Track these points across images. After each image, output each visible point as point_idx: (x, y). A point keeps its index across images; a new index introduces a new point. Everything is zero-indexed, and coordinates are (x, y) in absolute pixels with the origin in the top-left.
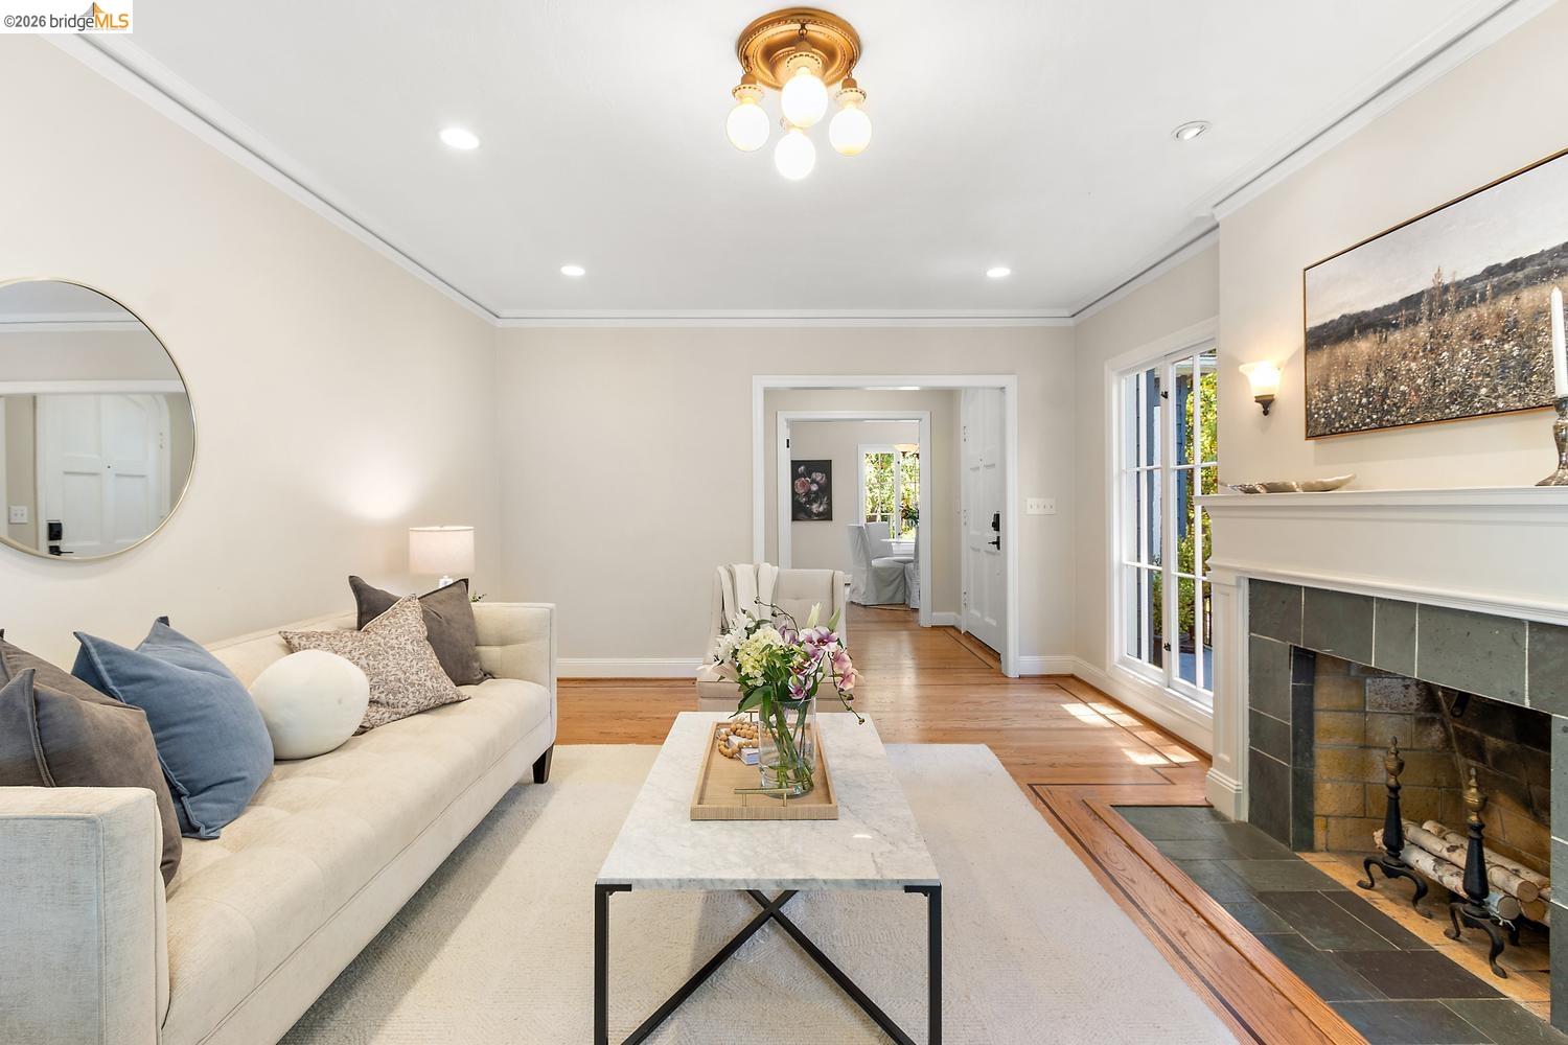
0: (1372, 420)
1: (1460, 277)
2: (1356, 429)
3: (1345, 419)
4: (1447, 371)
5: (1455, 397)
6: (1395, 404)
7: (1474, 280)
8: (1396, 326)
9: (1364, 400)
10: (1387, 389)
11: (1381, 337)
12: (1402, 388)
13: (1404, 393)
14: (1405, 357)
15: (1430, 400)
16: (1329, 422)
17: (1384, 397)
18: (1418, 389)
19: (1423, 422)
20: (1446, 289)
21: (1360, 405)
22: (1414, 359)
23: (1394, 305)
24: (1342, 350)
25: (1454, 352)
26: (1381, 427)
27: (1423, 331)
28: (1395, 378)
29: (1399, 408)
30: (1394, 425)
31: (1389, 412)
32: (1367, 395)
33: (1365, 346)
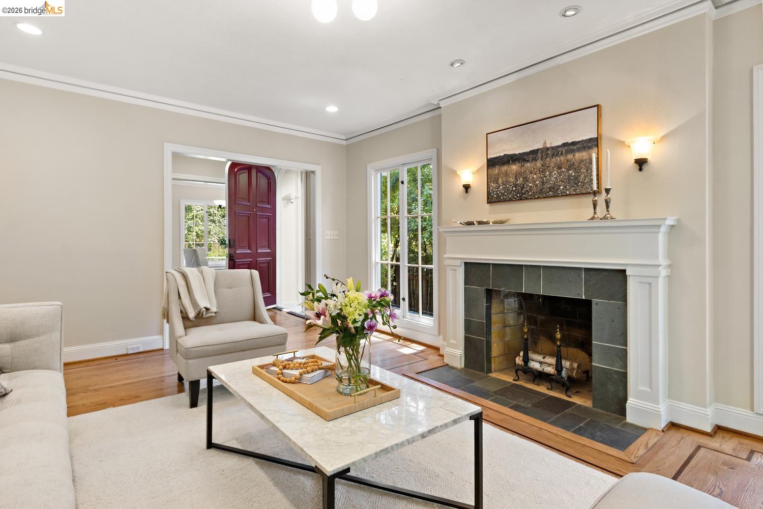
0: (517, 197)
1: (554, 145)
2: (510, 200)
3: (505, 196)
4: (548, 179)
5: (551, 189)
6: (527, 191)
7: (558, 147)
8: (528, 161)
9: (514, 189)
10: (524, 185)
11: (521, 165)
12: (530, 185)
13: (531, 187)
14: (531, 173)
15: (541, 190)
16: (498, 197)
17: (523, 188)
18: (536, 185)
19: (538, 198)
20: (548, 149)
21: (512, 190)
22: (535, 174)
23: (527, 152)
24: (504, 168)
25: (551, 173)
26: (521, 199)
27: (539, 164)
28: (527, 181)
29: (528, 192)
30: (527, 199)
31: (524, 194)
32: (515, 187)
33: (514, 167)
